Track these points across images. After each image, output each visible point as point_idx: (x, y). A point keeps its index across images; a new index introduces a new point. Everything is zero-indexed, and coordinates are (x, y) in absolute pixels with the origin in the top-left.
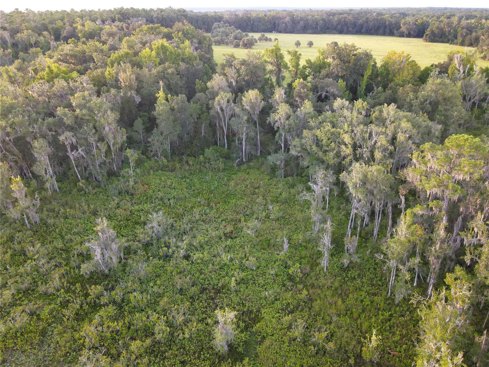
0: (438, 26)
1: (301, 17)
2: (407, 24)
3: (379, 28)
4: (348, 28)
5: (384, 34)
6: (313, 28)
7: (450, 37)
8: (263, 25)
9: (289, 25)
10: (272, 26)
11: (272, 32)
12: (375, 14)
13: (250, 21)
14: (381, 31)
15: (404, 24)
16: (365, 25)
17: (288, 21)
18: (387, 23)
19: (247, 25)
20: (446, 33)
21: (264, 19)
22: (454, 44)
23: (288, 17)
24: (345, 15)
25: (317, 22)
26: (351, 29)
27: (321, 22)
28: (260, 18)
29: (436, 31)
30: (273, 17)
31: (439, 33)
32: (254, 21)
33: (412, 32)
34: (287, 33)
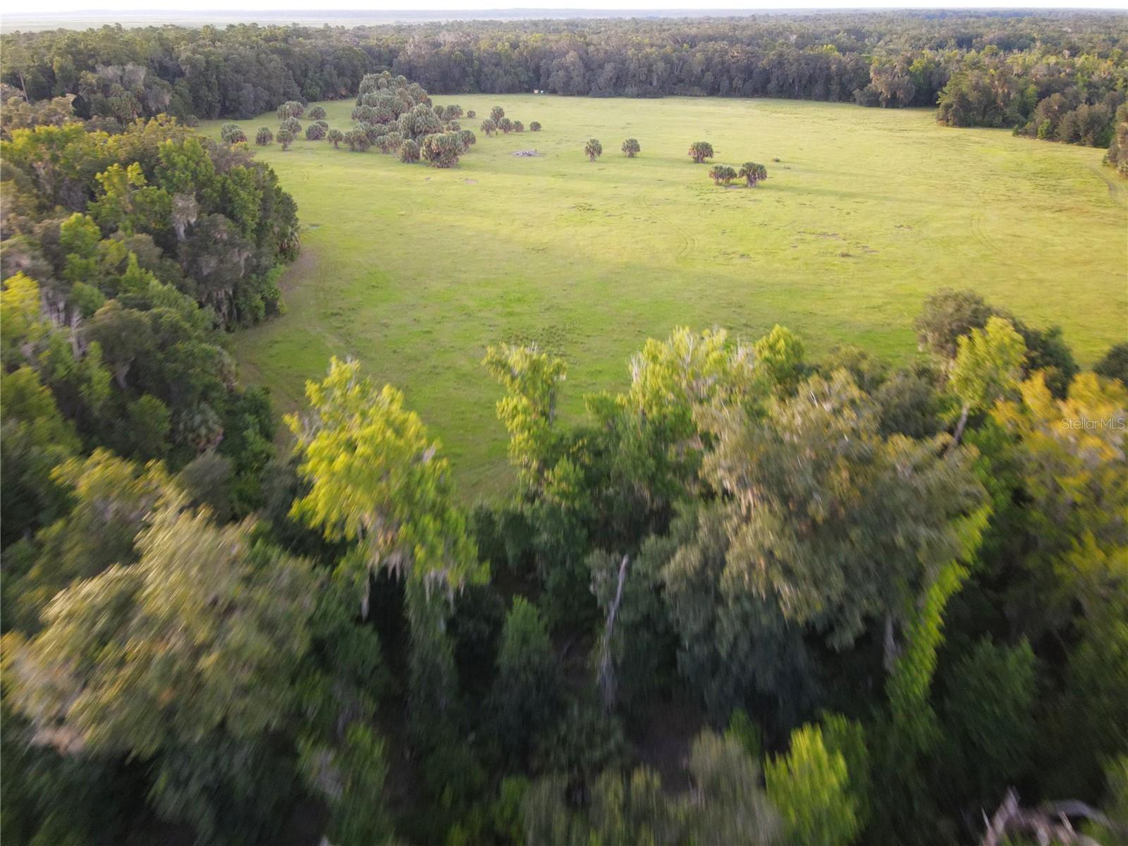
0: (977, 83)
1: (606, 52)
2: (885, 71)
3: (812, 80)
4: (731, 79)
5: (825, 96)
6: (640, 81)
7: (1007, 111)
8: (507, 72)
9: (574, 74)
10: (531, 74)
11: (533, 92)
12: (795, 37)
13: (470, 61)
14: (818, 89)
15: (879, 72)
16: (776, 72)
17: (573, 64)
18: (834, 67)
19: (464, 73)
20: (999, 101)
21: (509, 57)
22: (1026, 133)
23: (572, 53)
24: (723, 44)
25: (651, 65)
26: (738, 82)
27: (661, 65)
28: (498, 54)
29: (973, 96)
30: (535, 49)
31: (980, 102)
32: (482, 63)
33: (900, 94)
34: (572, 95)
